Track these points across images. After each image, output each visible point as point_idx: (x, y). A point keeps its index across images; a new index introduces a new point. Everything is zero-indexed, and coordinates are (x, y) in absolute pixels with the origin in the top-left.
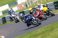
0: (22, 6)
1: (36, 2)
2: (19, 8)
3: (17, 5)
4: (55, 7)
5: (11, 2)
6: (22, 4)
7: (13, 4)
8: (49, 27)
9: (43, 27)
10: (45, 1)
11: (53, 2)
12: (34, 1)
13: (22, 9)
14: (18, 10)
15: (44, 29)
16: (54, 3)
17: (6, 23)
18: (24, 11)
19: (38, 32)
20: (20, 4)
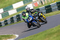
0: (37, 3)
2: (34, 6)
3: (32, 2)
6: (37, 1)
13: (37, 6)
17: (20, 21)
18: (39, 8)
19: (53, 31)
20: (35, 1)
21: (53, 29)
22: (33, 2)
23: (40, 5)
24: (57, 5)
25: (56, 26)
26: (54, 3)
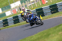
0: (15, 10)
1: (31, 5)
2: (13, 13)
3: (10, 9)
4: (51, 12)
5: (4, 6)
6: (16, 8)
7: (6, 8)
8: (45, 33)
9: (39, 33)
10: (41, 5)
11: (48, 6)
12: (28, 5)
13: (15, 13)
14: (11, 14)
15: (39, 35)
16: (50, 7)
18: (18, 15)
19: (32, 38)
20: (13, 8)
21: (32, 37)
22: (12, 9)
23: (18, 12)
24: (36, 12)
25: (36, 34)
26: (34, 10)
